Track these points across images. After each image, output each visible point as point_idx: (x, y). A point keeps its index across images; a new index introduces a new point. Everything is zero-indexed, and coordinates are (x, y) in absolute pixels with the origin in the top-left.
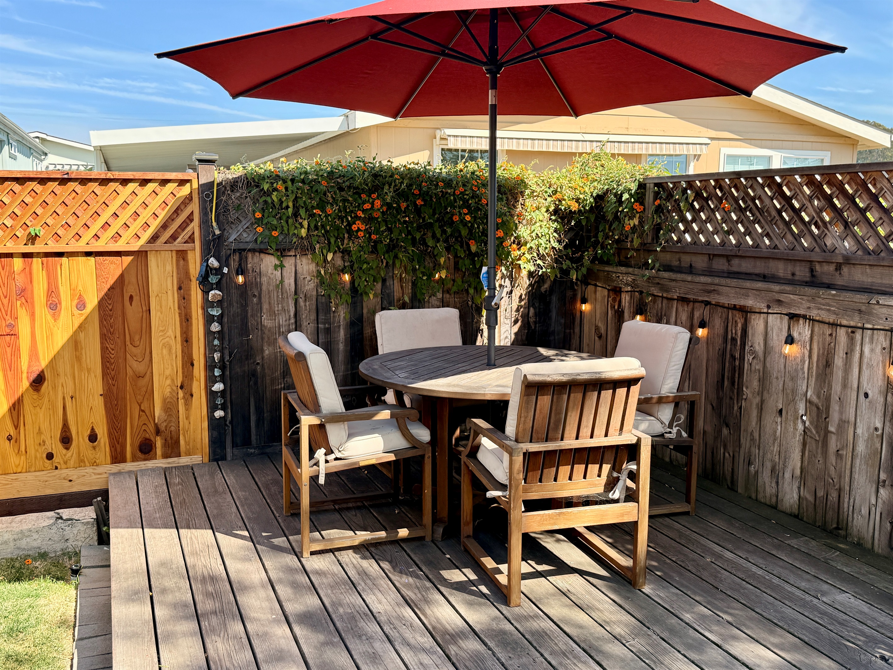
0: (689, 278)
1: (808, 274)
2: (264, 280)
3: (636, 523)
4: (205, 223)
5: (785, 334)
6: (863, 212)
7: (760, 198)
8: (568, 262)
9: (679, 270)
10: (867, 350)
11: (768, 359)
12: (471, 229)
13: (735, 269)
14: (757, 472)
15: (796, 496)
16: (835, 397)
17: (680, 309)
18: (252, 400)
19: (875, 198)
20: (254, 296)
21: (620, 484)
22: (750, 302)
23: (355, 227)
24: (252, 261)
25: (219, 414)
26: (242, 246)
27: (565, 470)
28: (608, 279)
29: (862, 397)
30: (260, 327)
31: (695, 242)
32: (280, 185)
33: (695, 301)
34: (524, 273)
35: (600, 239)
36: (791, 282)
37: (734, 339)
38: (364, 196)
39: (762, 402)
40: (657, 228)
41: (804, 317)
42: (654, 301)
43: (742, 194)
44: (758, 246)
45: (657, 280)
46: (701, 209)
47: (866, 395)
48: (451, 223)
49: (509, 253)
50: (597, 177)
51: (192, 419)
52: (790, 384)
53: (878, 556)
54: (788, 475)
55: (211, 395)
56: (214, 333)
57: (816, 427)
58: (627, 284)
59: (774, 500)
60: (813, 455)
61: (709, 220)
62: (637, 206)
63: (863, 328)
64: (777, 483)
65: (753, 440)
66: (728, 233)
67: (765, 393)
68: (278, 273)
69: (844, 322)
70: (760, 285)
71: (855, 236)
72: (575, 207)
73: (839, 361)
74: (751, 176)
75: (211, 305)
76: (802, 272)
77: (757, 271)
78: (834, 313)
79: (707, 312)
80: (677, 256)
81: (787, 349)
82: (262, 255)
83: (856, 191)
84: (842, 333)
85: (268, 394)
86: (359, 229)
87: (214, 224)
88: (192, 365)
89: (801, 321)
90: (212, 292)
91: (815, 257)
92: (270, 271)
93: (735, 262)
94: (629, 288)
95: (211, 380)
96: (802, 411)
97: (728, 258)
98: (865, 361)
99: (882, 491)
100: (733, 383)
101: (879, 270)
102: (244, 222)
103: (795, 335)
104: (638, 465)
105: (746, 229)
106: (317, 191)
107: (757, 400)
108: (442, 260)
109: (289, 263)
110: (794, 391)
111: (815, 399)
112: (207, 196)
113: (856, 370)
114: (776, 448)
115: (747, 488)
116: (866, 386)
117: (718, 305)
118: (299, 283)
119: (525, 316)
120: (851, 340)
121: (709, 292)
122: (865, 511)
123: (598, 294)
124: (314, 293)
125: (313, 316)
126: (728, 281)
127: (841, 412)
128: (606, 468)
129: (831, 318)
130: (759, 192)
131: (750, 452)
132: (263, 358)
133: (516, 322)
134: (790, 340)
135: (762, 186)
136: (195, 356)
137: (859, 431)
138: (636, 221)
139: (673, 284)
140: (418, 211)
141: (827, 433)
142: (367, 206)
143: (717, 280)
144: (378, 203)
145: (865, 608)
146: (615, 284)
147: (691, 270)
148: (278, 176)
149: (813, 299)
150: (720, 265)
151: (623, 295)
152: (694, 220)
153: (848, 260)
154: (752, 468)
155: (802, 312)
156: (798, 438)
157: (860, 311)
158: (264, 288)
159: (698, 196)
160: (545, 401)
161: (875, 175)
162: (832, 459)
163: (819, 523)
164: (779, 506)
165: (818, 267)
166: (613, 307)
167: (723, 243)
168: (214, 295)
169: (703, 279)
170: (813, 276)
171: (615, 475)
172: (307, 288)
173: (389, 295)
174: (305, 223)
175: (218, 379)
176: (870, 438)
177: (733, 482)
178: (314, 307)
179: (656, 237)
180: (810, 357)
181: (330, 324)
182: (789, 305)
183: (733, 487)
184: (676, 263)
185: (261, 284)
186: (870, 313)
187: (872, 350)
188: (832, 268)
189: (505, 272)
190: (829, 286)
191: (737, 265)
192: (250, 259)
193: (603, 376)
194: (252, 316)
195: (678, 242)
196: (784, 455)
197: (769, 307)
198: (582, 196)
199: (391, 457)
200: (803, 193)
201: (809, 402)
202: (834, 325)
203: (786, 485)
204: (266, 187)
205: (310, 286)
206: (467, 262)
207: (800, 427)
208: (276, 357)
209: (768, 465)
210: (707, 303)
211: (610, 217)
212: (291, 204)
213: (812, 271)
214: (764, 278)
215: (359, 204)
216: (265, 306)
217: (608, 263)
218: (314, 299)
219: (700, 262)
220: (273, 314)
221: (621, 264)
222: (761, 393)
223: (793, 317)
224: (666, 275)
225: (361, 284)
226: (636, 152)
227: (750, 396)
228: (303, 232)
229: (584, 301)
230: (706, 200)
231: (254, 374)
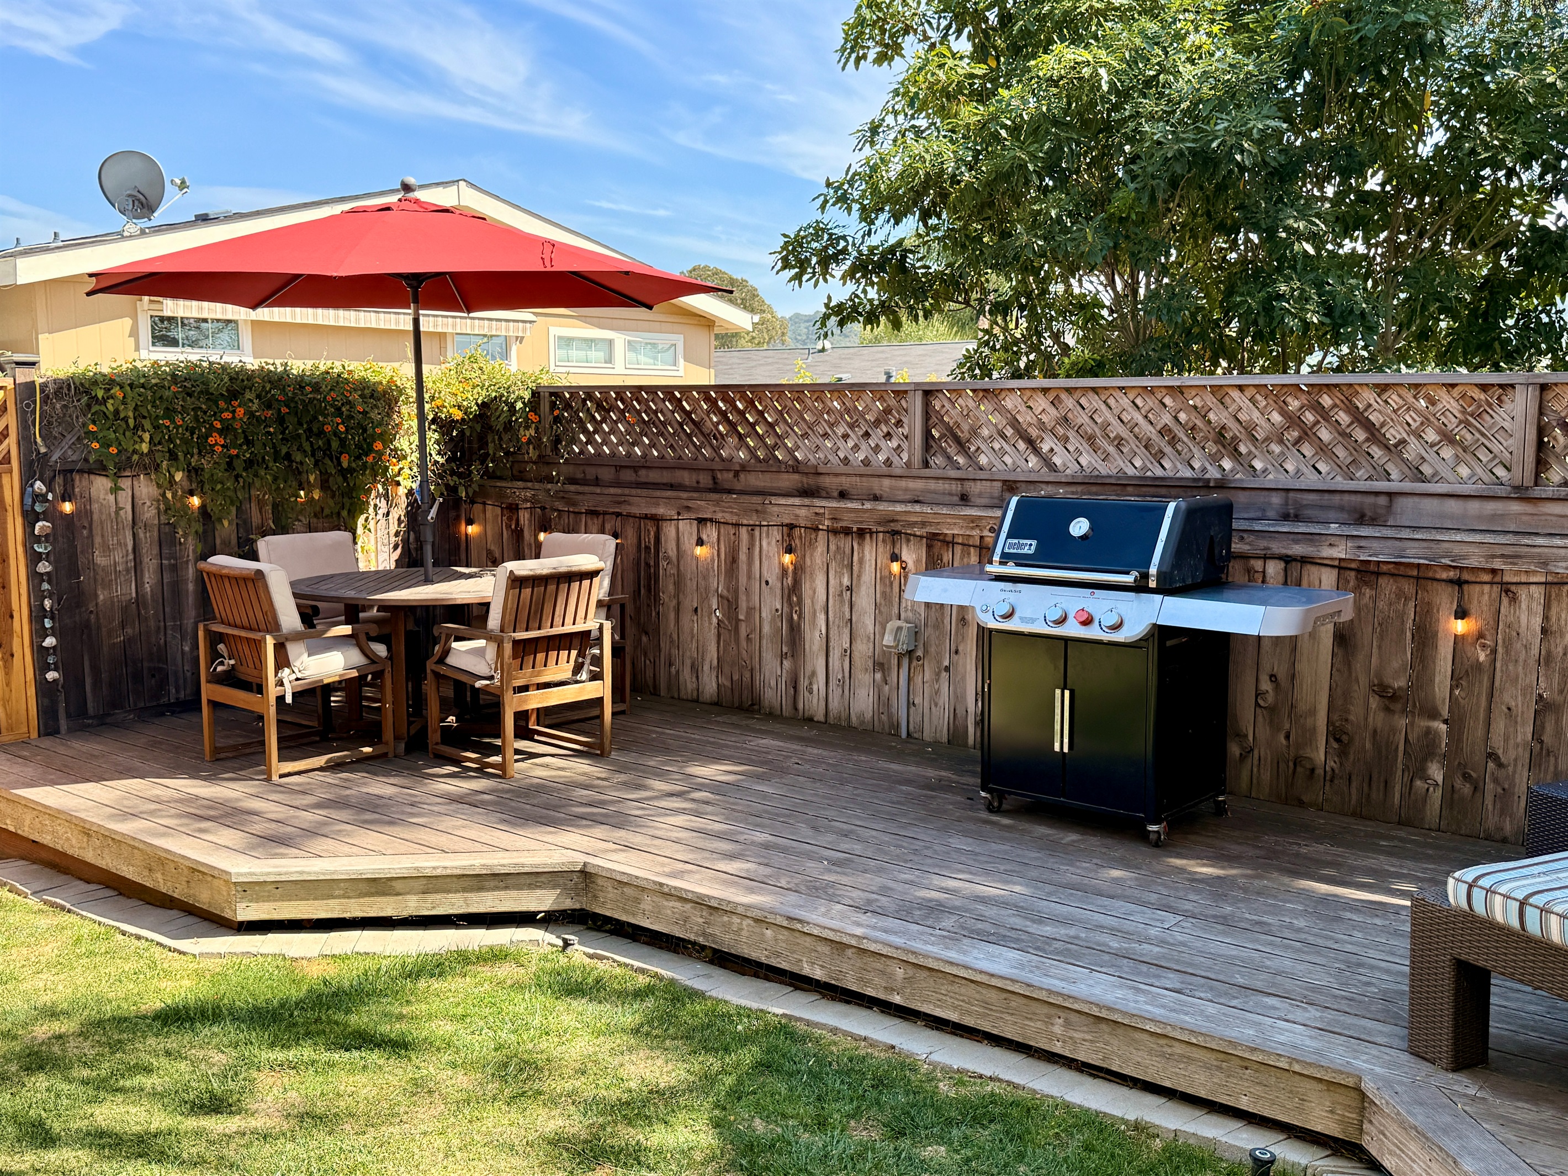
0: (598, 490)
1: (711, 482)
2: (95, 506)
3: (602, 698)
4: (26, 439)
5: (695, 537)
6: (753, 426)
7: (662, 412)
8: (455, 478)
9: (584, 482)
10: (764, 543)
11: (682, 563)
12: (343, 442)
13: (643, 480)
14: (678, 672)
15: (715, 685)
16: (742, 589)
17: (590, 522)
18: (86, 658)
19: (761, 413)
20: (84, 527)
21: (586, 667)
22: (661, 511)
23: (211, 440)
24: (80, 483)
25: (51, 675)
26: (69, 467)
27: (540, 656)
28: (501, 495)
29: (763, 584)
30: (92, 565)
31: (599, 454)
32: (116, 391)
33: (605, 513)
34: (402, 491)
35: (491, 452)
36: (696, 490)
37: (647, 548)
38: (222, 404)
39: (679, 604)
40: (557, 441)
41: (711, 520)
42: (559, 517)
43: (644, 408)
44: (663, 457)
45: (561, 494)
46: (604, 420)
47: (767, 583)
48: (321, 433)
49: (387, 469)
50: (477, 381)
51: (13, 686)
52: (702, 583)
53: (786, 718)
54: (706, 668)
55: (40, 653)
56: (42, 574)
57: (728, 619)
58: (526, 500)
59: (695, 694)
60: (727, 644)
61: (613, 431)
62: (532, 416)
63: (760, 526)
64: (697, 678)
65: (672, 642)
66: (633, 444)
67: (681, 596)
68: (112, 498)
69: (745, 522)
70: (669, 493)
71: (748, 446)
72: (458, 415)
73: (743, 557)
74: (652, 390)
75: (38, 540)
76: (705, 480)
77: (665, 481)
78: (736, 514)
79: (618, 523)
80: (582, 468)
81: (699, 551)
82: (92, 477)
83: (746, 408)
84: (743, 531)
85: (105, 649)
86: (216, 444)
87: (39, 440)
88: (12, 617)
89: (709, 524)
90: (40, 524)
91: (717, 465)
92: (102, 496)
93: (643, 472)
94: (528, 505)
95: (39, 633)
96: (715, 606)
97: (635, 469)
98: (764, 553)
99: (785, 662)
100: (649, 590)
101: (768, 476)
102: (69, 437)
103: (704, 537)
104: (601, 649)
105: (651, 440)
106: (161, 398)
107: (674, 602)
108: (312, 478)
109: (125, 483)
110: (707, 589)
111: (725, 593)
112: (28, 406)
113: (757, 563)
114: (694, 645)
115: (669, 689)
116: (766, 575)
117: (629, 515)
118: (137, 510)
119: (406, 542)
120: (752, 537)
121: (620, 503)
122: (773, 683)
123: (489, 514)
124: (156, 522)
125: (156, 551)
126: (639, 491)
127: (748, 601)
128: (574, 653)
129: (734, 519)
130: (661, 405)
131: (670, 654)
132: (97, 604)
133: (396, 547)
134: (700, 542)
135: (664, 400)
136: (15, 606)
137: (764, 615)
138: (532, 432)
139: (580, 497)
140: (281, 420)
141: (738, 621)
142: (227, 415)
143: (627, 491)
144: (240, 412)
145: (781, 744)
146: (510, 500)
147: (597, 482)
148: (114, 381)
149: (717, 503)
150: (628, 476)
151: (521, 513)
152: (596, 431)
153: (744, 468)
154: (673, 670)
155: (708, 516)
156: (714, 631)
157: (757, 511)
158: (95, 517)
159: (599, 407)
160: (527, 592)
161: (760, 394)
162: (743, 643)
163: (736, 705)
164: (701, 699)
165: (719, 476)
166: (508, 526)
167: (629, 455)
168: (42, 528)
169: (612, 491)
170: (715, 483)
171: (580, 660)
172: (147, 515)
173: (245, 522)
174: (147, 437)
175: (49, 632)
176: (773, 620)
177: (656, 687)
178: (156, 538)
179: (556, 449)
180: (719, 555)
181: (176, 559)
182: (698, 510)
183: (655, 692)
184: (581, 476)
185: (91, 513)
186: (764, 512)
187: (769, 544)
188: (731, 475)
189: (381, 490)
190: (730, 492)
191: (644, 475)
192: (77, 483)
193: (574, 569)
194: (82, 552)
195: (580, 453)
196: (701, 650)
197: (679, 514)
198: (465, 403)
199: (355, 674)
200: (701, 407)
201: (720, 596)
202: (737, 525)
203: (705, 678)
204: (100, 394)
205: (149, 514)
206: (340, 479)
207: (715, 621)
208: (113, 602)
209: (688, 662)
210: (618, 514)
211: (500, 427)
212: (131, 414)
213: (714, 478)
214: (672, 487)
215: (215, 413)
216: (98, 540)
217: (501, 478)
218: (156, 529)
219: (606, 474)
220: (107, 549)
221: (515, 478)
222: (677, 596)
223: (701, 521)
224: (572, 488)
225: (213, 508)
226: (440, 330)
227: (667, 600)
228: (145, 447)
229: (470, 522)
230: (608, 411)
231: (86, 625)
